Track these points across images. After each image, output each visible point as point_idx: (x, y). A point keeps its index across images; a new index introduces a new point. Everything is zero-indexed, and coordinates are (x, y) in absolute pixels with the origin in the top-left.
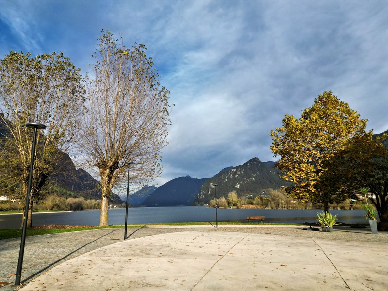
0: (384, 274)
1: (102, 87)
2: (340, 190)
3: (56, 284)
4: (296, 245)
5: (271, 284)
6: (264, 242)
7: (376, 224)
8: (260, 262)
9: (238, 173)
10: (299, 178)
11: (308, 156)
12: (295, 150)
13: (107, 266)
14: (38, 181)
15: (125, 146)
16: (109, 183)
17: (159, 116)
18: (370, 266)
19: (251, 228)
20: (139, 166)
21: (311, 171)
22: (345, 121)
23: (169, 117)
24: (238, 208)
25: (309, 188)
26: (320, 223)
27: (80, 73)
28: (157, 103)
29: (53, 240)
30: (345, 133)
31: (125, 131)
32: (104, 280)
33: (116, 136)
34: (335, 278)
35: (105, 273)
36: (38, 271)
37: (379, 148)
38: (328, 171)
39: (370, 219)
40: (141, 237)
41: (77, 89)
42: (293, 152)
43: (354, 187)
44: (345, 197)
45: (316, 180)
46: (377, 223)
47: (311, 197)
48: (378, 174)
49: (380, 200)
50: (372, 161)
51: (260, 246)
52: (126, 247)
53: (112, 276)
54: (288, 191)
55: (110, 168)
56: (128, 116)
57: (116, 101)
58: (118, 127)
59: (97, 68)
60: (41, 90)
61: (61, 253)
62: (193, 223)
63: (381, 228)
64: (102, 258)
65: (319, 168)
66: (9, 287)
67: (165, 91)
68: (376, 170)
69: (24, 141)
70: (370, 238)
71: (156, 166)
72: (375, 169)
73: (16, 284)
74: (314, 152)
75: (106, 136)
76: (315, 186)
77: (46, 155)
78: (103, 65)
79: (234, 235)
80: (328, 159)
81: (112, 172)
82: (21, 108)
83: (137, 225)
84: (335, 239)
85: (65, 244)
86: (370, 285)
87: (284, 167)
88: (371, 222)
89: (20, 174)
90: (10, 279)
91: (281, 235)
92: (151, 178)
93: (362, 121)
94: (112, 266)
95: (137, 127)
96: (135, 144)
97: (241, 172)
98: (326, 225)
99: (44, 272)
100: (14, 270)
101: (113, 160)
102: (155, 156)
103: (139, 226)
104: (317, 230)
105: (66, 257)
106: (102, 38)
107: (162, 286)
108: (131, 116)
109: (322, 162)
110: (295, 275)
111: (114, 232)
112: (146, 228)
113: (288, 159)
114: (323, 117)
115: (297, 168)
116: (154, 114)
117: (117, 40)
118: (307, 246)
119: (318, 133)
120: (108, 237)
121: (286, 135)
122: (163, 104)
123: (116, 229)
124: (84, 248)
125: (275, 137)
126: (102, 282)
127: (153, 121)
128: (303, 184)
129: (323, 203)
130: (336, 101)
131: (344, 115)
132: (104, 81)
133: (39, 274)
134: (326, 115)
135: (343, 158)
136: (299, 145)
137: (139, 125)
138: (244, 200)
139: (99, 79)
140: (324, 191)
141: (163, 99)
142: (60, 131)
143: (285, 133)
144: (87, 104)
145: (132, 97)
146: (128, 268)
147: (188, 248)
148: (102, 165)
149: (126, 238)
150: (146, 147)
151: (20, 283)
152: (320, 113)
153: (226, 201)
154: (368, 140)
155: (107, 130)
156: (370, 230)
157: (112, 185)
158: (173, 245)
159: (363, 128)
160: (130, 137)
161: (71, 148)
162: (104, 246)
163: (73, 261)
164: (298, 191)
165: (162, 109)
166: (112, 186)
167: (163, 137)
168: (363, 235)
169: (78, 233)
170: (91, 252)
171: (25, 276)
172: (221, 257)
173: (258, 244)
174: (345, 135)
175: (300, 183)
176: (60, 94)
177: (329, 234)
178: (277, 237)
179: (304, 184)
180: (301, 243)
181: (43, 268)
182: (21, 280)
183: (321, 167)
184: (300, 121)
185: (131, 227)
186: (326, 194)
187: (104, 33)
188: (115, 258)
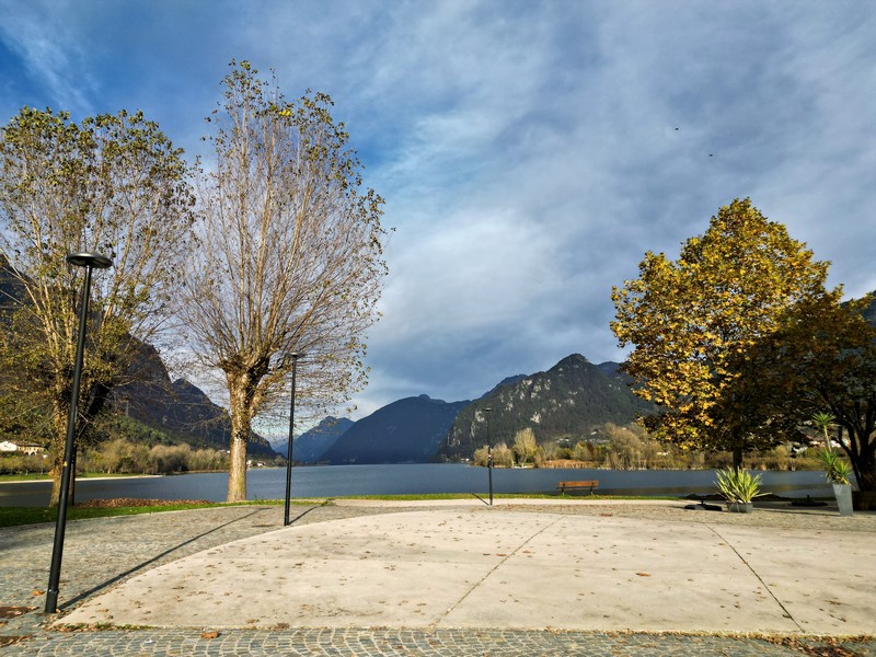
0: (868, 591)
1: (233, 190)
2: (769, 422)
3: (136, 611)
4: (671, 535)
5: (618, 610)
6: (598, 530)
7: (850, 494)
8: (591, 567)
9: (537, 388)
10: (677, 396)
11: (697, 346)
12: (666, 331)
13: (248, 576)
14: (88, 399)
15: (285, 323)
16: (247, 405)
17: (359, 256)
18: (836, 576)
19: (569, 506)
20: (314, 368)
21: (704, 379)
22: (778, 265)
23: (382, 258)
24: (536, 467)
25: (697, 417)
26: (723, 494)
27: (182, 158)
28: (355, 225)
29: (125, 527)
30: (779, 292)
31: (284, 290)
32: (243, 603)
33: (264, 299)
34: (759, 597)
35: (245, 590)
36: (95, 586)
37: (854, 326)
38: (741, 378)
39: (837, 482)
40: (321, 521)
41: (176, 195)
42: (662, 336)
43: (799, 415)
44: (779, 437)
45: (713, 399)
46: (853, 493)
47: (703, 437)
48: (853, 385)
49: (858, 441)
50: (840, 355)
51: (590, 537)
52: (289, 541)
53: (260, 596)
54: (652, 424)
55: (251, 370)
56: (290, 256)
57: (263, 221)
58: (267, 280)
59: (221, 146)
60: (94, 196)
61: (143, 553)
62: (436, 495)
63: (862, 503)
64: (237, 561)
65: (720, 372)
66: (31, 616)
67: (374, 197)
68: (849, 376)
69: (56, 309)
70: (837, 522)
71: (353, 367)
72: (847, 374)
73: (46, 610)
74: (709, 336)
75: (242, 299)
76: (711, 412)
77: (107, 343)
78: (233, 141)
79: (531, 518)
80: (740, 351)
81: (254, 379)
82: (48, 237)
83: (310, 501)
84: (757, 525)
85: (153, 534)
86: (839, 613)
87: (642, 369)
88: (838, 489)
89: (47, 385)
90: (34, 600)
91: (636, 517)
92: (341, 394)
93: (817, 266)
94: (260, 577)
95: (310, 279)
96: (307, 317)
97: (543, 386)
98: (738, 498)
99: (108, 588)
100: (40, 584)
101: (257, 353)
102: (352, 345)
103: (315, 501)
104: (719, 509)
105: (156, 559)
106: (232, 78)
107: (373, 614)
108: (298, 256)
109: (726, 359)
110: (670, 594)
111: (261, 512)
112: (332, 505)
113: (650, 353)
114: (731, 257)
115: (671, 371)
116: (350, 250)
117: (266, 84)
118: (695, 537)
119: (720, 295)
120: (249, 522)
121: (647, 297)
122: (369, 227)
123: (265, 506)
124: (194, 543)
125: (621, 303)
126: (238, 608)
127: (346, 267)
128: (685, 409)
129: (728, 450)
130: (759, 221)
131: (778, 253)
132: (235, 175)
133: (96, 593)
134: (737, 252)
135: (774, 348)
136: (677, 320)
137: (315, 276)
138: (551, 448)
139: (226, 171)
140: (732, 422)
141: (368, 216)
142: (139, 288)
143: (644, 294)
144: (200, 228)
145: (300, 211)
146: (296, 581)
147: (427, 542)
148: (232, 365)
149: (287, 523)
150: (331, 324)
151: (55, 608)
152: (724, 249)
153: (510, 451)
154: (831, 308)
155: (243, 286)
156: (837, 510)
157: (254, 409)
158: (394, 535)
159: (819, 282)
160: (296, 302)
161: (163, 325)
162: (239, 537)
163: (171, 567)
164: (674, 425)
165: (366, 239)
166: (255, 414)
167: (369, 303)
168: (820, 518)
169: (180, 515)
170: (212, 550)
171: (65, 596)
172: (504, 558)
173: (585, 533)
174: (778, 297)
175: (677, 406)
176: (136, 205)
177: (744, 516)
178: (628, 522)
179: (687, 408)
180: (682, 533)
181: (104, 580)
182: (59, 604)
183: (725, 369)
184: (677, 267)
185: (298, 503)
186: (736, 431)
187: (235, 68)
188: (263, 561)
